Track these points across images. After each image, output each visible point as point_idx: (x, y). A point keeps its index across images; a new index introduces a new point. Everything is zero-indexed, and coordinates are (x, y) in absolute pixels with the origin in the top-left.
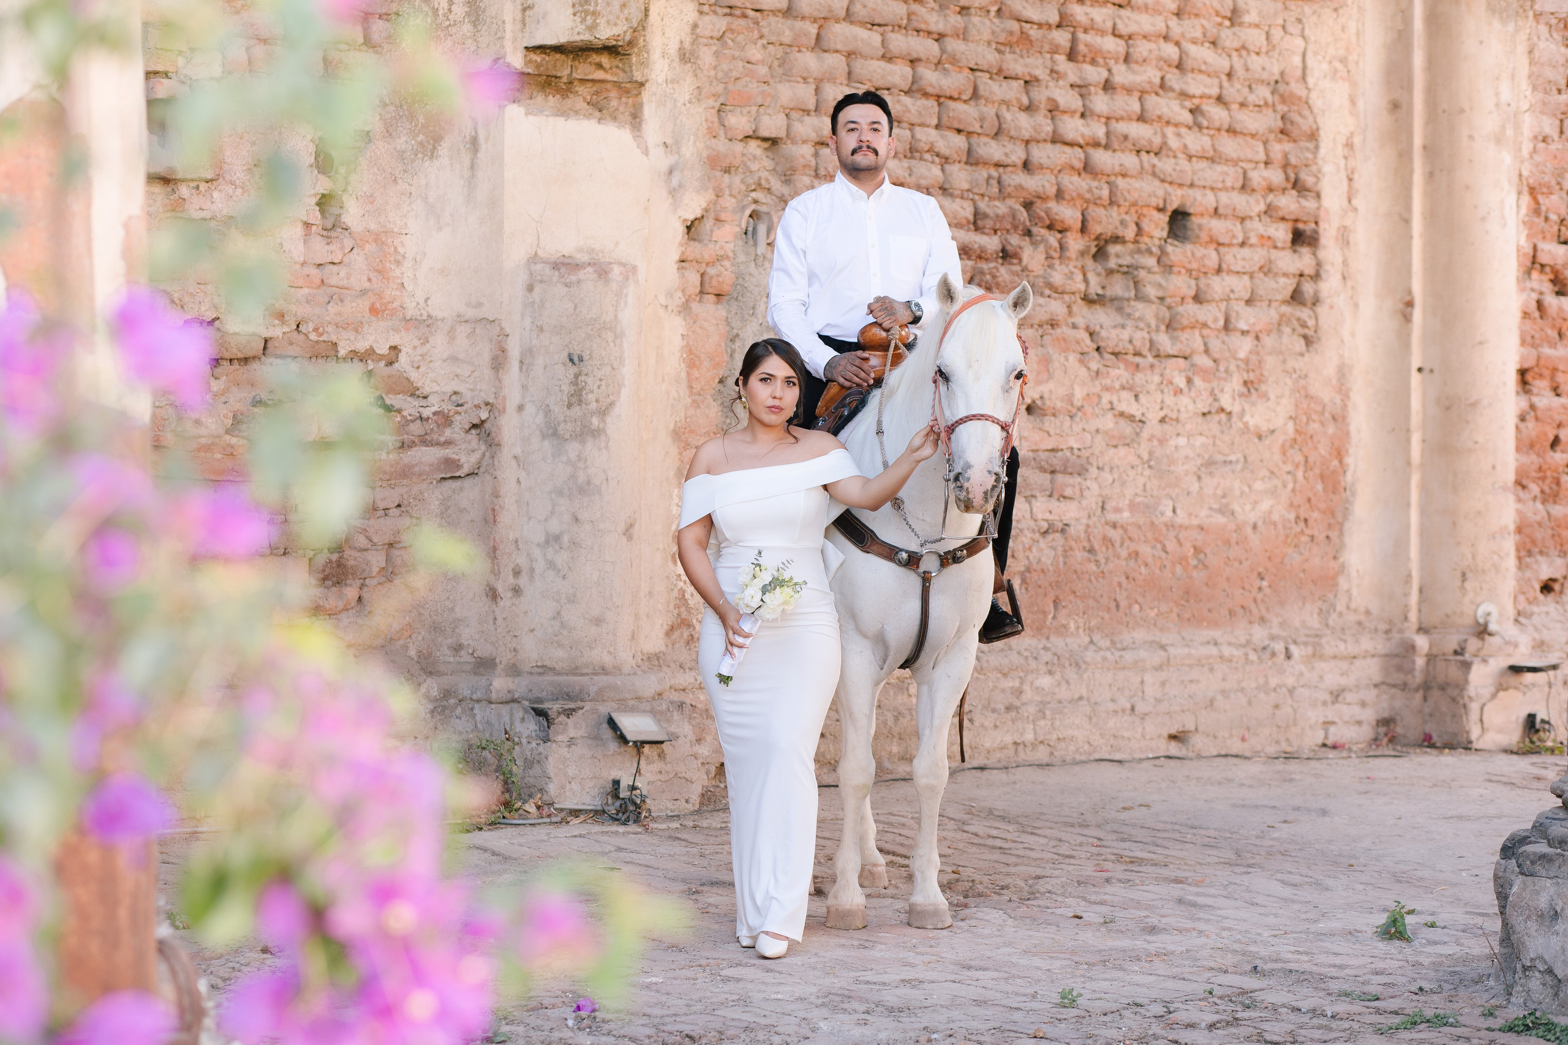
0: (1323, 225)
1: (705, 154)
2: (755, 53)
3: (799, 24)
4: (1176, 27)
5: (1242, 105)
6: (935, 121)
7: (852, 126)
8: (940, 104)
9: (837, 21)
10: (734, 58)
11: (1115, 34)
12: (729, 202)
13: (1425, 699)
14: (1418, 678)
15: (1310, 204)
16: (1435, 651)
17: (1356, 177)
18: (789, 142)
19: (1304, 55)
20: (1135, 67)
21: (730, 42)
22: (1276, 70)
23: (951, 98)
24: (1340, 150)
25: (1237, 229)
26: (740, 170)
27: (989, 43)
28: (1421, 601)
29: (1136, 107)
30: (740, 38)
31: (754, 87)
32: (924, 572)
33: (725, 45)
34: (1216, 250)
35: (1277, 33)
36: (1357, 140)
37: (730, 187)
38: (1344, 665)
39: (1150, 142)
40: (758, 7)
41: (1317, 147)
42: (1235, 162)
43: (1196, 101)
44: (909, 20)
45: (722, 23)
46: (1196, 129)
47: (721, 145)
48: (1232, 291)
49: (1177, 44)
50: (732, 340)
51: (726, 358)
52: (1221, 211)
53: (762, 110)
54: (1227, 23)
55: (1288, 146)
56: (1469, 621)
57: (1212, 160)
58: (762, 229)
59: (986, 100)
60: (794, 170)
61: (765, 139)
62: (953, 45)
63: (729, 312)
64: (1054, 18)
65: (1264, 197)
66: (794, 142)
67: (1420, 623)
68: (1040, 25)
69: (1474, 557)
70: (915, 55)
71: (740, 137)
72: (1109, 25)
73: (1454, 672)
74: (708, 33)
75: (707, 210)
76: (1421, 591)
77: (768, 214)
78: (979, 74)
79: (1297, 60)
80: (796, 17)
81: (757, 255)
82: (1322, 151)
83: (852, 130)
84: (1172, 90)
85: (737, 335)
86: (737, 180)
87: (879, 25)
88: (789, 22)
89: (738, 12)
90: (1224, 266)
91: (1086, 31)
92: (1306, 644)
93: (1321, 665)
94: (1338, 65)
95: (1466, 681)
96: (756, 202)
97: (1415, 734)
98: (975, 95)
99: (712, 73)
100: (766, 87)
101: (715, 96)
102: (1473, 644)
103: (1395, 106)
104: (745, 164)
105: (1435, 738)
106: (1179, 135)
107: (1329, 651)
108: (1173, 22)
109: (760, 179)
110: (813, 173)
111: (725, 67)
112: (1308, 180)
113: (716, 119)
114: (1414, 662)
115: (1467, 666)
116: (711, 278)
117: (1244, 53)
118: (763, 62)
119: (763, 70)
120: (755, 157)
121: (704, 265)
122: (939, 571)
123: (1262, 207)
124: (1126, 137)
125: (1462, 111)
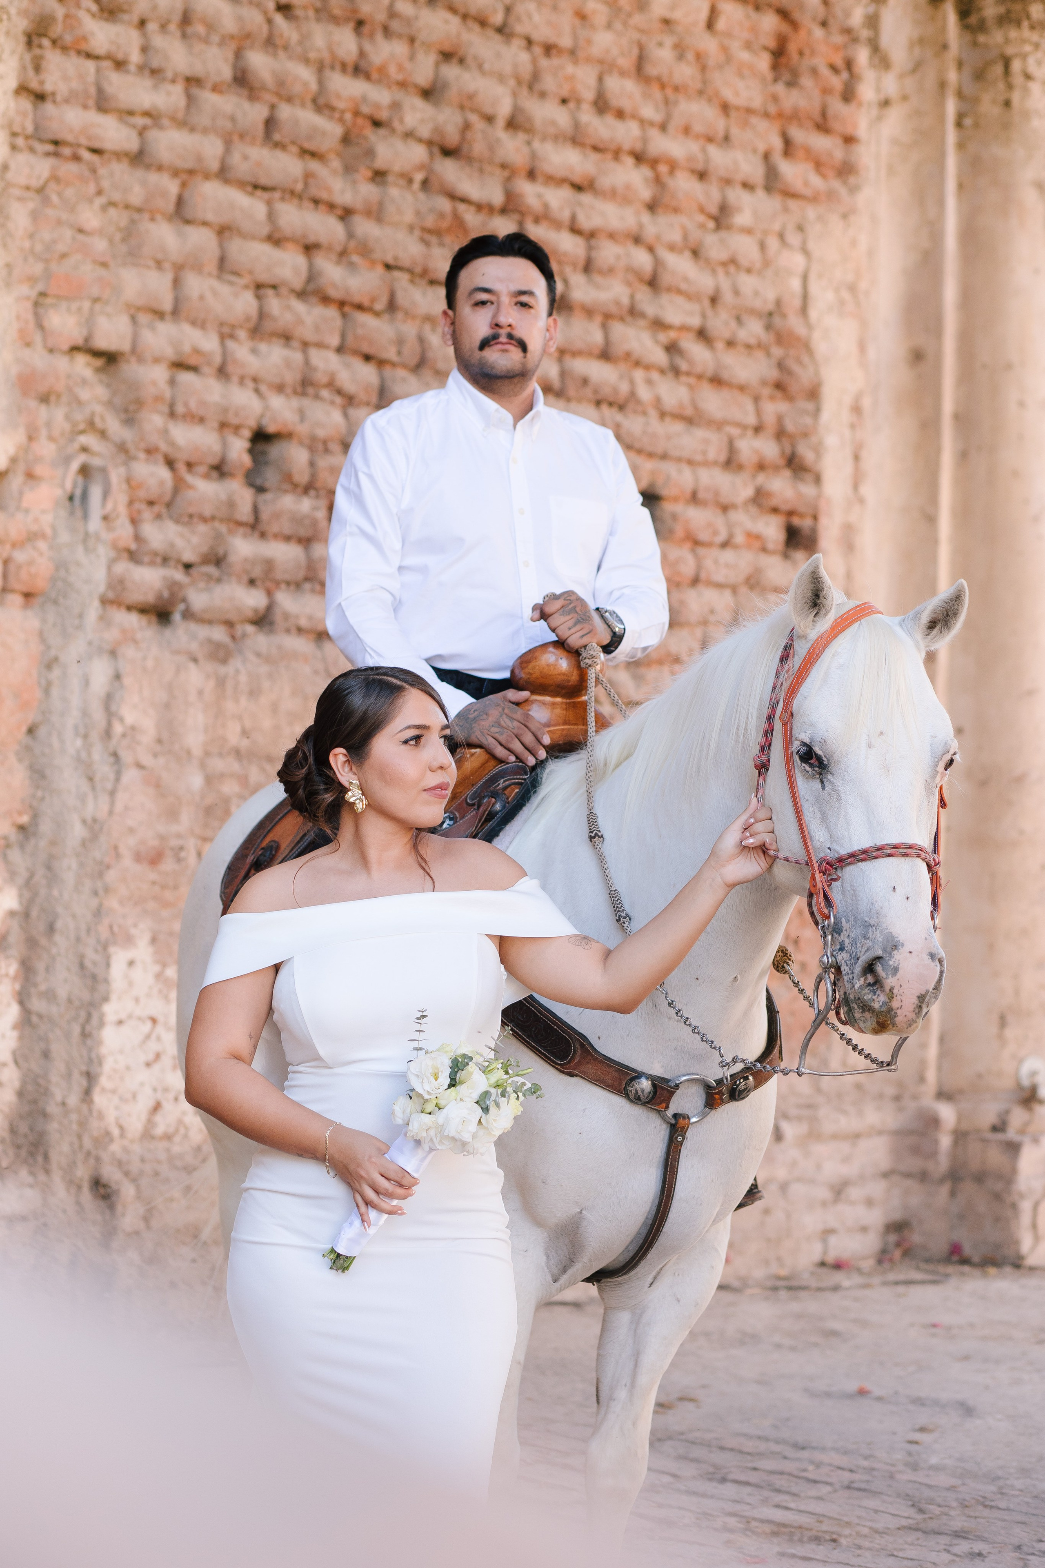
0: (823, 521)
1: (14, 370)
2: (90, 217)
3: (153, 177)
4: (652, 227)
5: (731, 344)
6: (335, 341)
7: (484, 296)
8: (344, 316)
9: (207, 176)
10: (59, 222)
11: (575, 230)
12: (46, 449)
13: (953, 1194)
14: (943, 1163)
15: (808, 489)
16: (965, 1126)
17: (864, 454)
18: (133, 360)
19: (805, 278)
20: (598, 278)
21: (55, 198)
22: (770, 295)
23: (360, 307)
24: (846, 416)
25: (719, 521)
26: (64, 399)
27: (411, 228)
28: (943, 1054)
29: (597, 337)
30: (69, 192)
31: (88, 271)
32: (676, 1116)
33: (46, 201)
34: (693, 551)
35: (773, 243)
36: (866, 403)
37: (48, 424)
38: (845, 1147)
39: (615, 390)
40: (97, 145)
41: (817, 411)
42: (718, 425)
43: (673, 334)
44: (306, 184)
45: (43, 167)
46: (670, 375)
47: (38, 359)
48: (712, 612)
49: (651, 249)
50: (49, 666)
51: (39, 694)
52: (701, 495)
53: (98, 307)
54: (711, 224)
55: (782, 406)
56: (1008, 1083)
57: (689, 421)
58: (96, 493)
59: (407, 313)
60: (139, 403)
61: (97, 354)
62: (364, 227)
63: (44, 621)
64: (497, 198)
65: (754, 477)
66: (141, 360)
67: (940, 1084)
68: (479, 207)
69: (1017, 992)
70: (312, 239)
71: (65, 347)
72: (566, 215)
73: (995, 1157)
74: (22, 180)
75: (14, 460)
76: (942, 1040)
77: (104, 470)
78: (397, 274)
79: (795, 284)
80: (148, 167)
81: (87, 534)
82: (826, 416)
83: (483, 303)
84: (642, 315)
85: (56, 659)
86: (59, 414)
87: (265, 189)
88: (140, 173)
89: (67, 151)
90: (703, 575)
91: (537, 220)
92: (799, 1119)
93: (820, 1149)
94: (846, 295)
95: (1014, 1171)
96: (84, 449)
97: (940, 1246)
98: (392, 306)
99: (27, 244)
100: (103, 272)
101: (32, 280)
102: (1018, 1117)
103: (917, 356)
104: (70, 390)
105: (967, 1250)
106: (649, 382)
107: (828, 1127)
108: (646, 218)
109: (93, 414)
110: (166, 410)
111: (46, 235)
112: (806, 453)
113: (30, 317)
114: (936, 1142)
115: (1013, 1148)
116: (19, 567)
117: (732, 269)
118: (100, 232)
119: (100, 245)
120: (84, 382)
121: (8, 547)
122: (704, 1116)
123: (748, 492)
124: (585, 381)
125: (1009, 367)
